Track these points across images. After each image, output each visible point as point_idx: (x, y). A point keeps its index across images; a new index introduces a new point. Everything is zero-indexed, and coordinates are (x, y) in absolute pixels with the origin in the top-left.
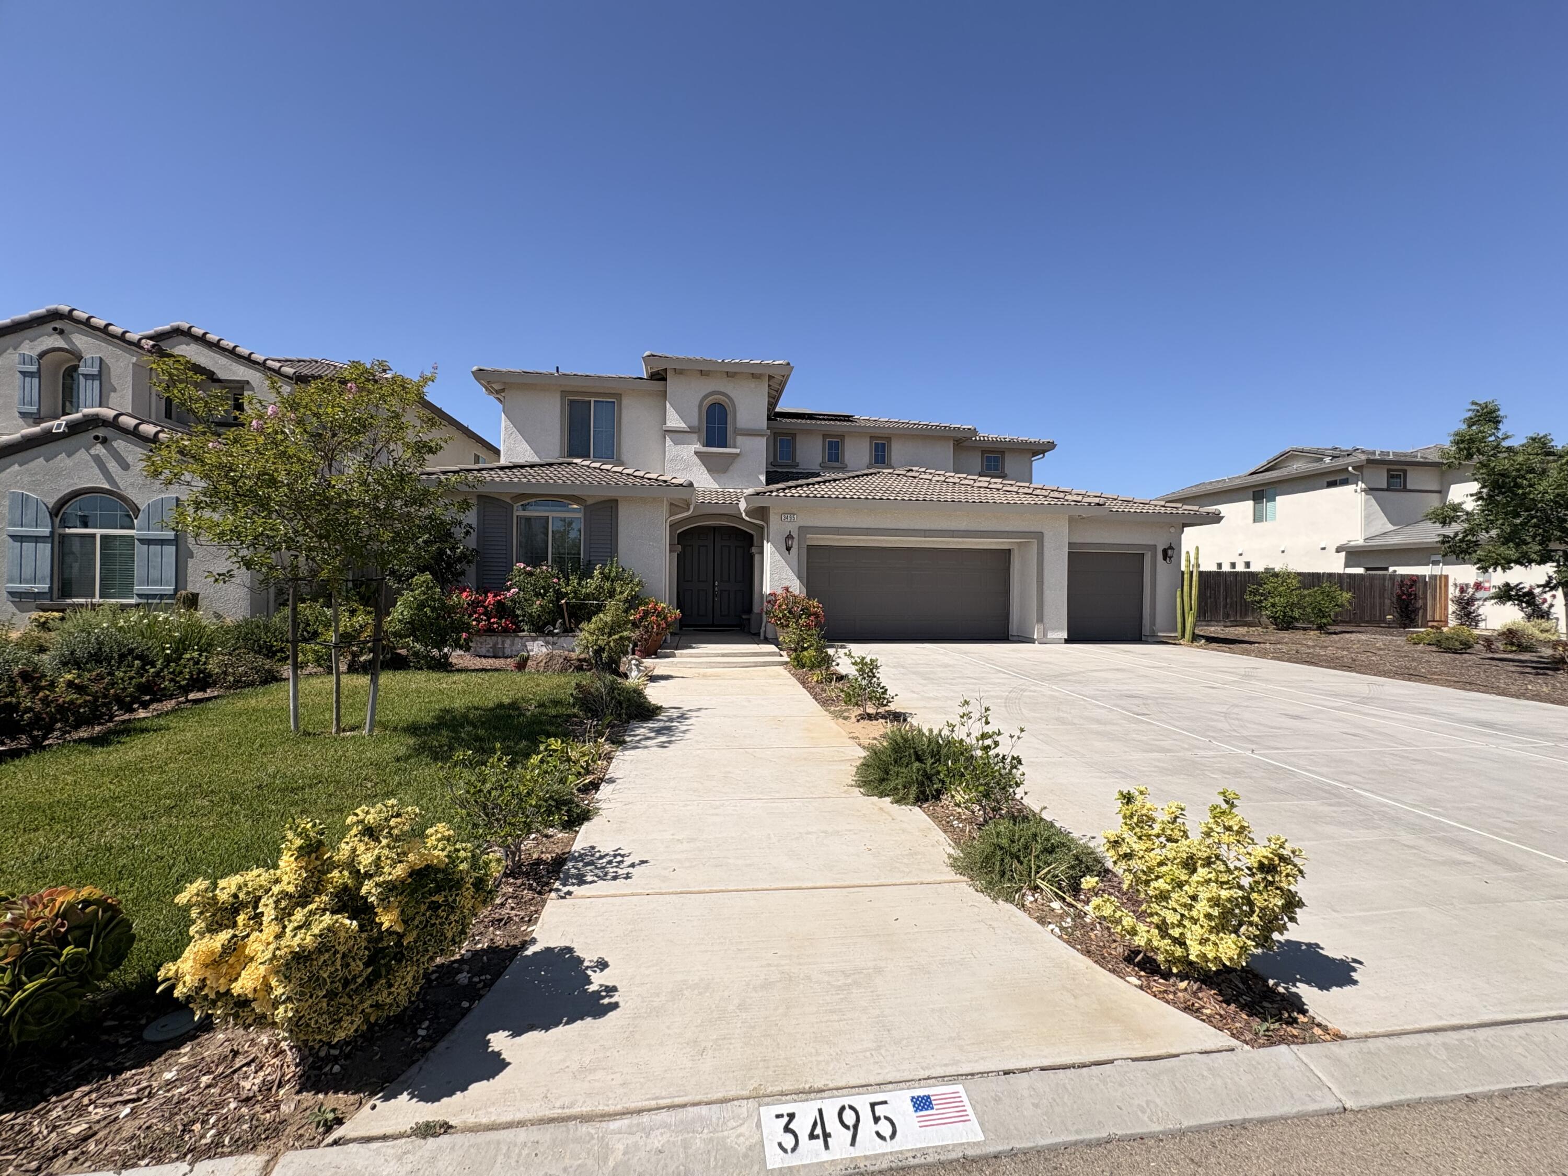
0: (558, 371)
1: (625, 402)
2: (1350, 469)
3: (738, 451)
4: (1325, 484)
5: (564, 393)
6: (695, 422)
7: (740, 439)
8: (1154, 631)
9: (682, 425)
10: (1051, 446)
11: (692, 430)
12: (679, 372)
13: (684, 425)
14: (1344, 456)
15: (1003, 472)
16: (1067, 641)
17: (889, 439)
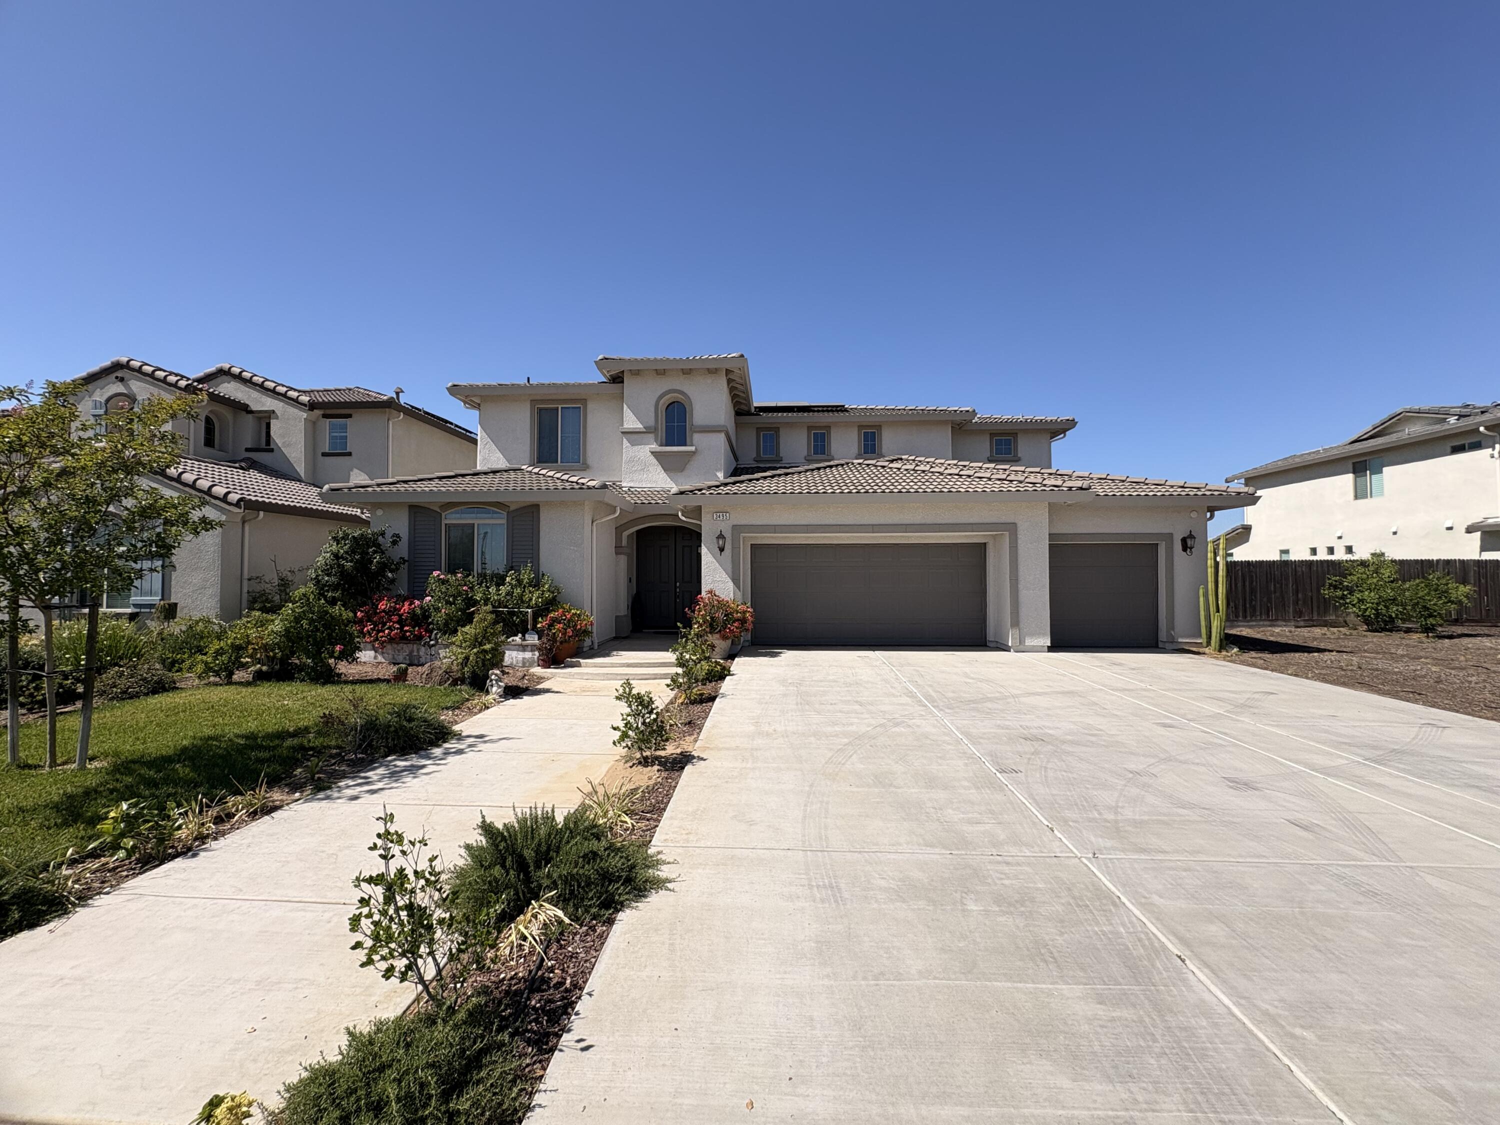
0: (529, 381)
1: (590, 406)
2: (1482, 429)
3: (693, 449)
4: (1449, 450)
5: (533, 402)
6: (651, 422)
7: (697, 437)
8: (1173, 637)
9: (639, 426)
10: (1071, 424)
11: (648, 430)
12: (636, 373)
13: (641, 426)
14: (1476, 414)
15: (1016, 455)
16: (1051, 649)
17: (879, 427)
